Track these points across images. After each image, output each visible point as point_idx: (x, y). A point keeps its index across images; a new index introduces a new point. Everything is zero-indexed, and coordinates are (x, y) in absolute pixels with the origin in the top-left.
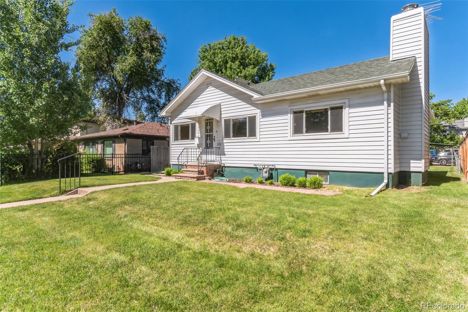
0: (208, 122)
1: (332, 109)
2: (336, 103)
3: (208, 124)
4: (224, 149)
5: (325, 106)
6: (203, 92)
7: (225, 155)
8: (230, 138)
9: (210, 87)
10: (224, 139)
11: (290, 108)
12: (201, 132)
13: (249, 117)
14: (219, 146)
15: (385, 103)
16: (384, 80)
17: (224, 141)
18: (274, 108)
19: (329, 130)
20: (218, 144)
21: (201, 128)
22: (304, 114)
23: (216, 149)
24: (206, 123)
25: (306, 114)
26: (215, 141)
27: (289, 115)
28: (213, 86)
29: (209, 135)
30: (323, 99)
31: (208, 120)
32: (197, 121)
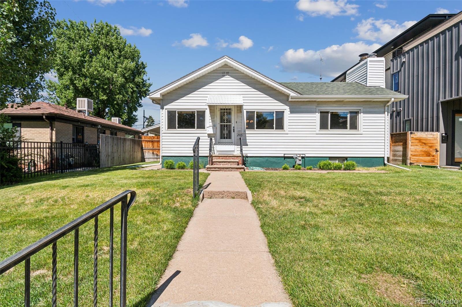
0: (224, 112)
1: (351, 112)
2: (354, 109)
3: (225, 114)
4: (246, 139)
5: (346, 110)
6: (217, 79)
7: (247, 145)
8: (254, 129)
9: (227, 76)
10: (246, 130)
11: (318, 108)
12: (213, 121)
13: (276, 112)
14: (239, 137)
15: (386, 113)
16: (395, 98)
17: (247, 132)
18: (302, 107)
19: (348, 128)
20: (238, 135)
21: (214, 117)
22: (330, 114)
23: (236, 140)
24: (221, 113)
25: (331, 114)
26: (234, 132)
27: (317, 114)
28: (232, 76)
29: (227, 125)
30: (344, 104)
31: (224, 109)
32: (207, 109)
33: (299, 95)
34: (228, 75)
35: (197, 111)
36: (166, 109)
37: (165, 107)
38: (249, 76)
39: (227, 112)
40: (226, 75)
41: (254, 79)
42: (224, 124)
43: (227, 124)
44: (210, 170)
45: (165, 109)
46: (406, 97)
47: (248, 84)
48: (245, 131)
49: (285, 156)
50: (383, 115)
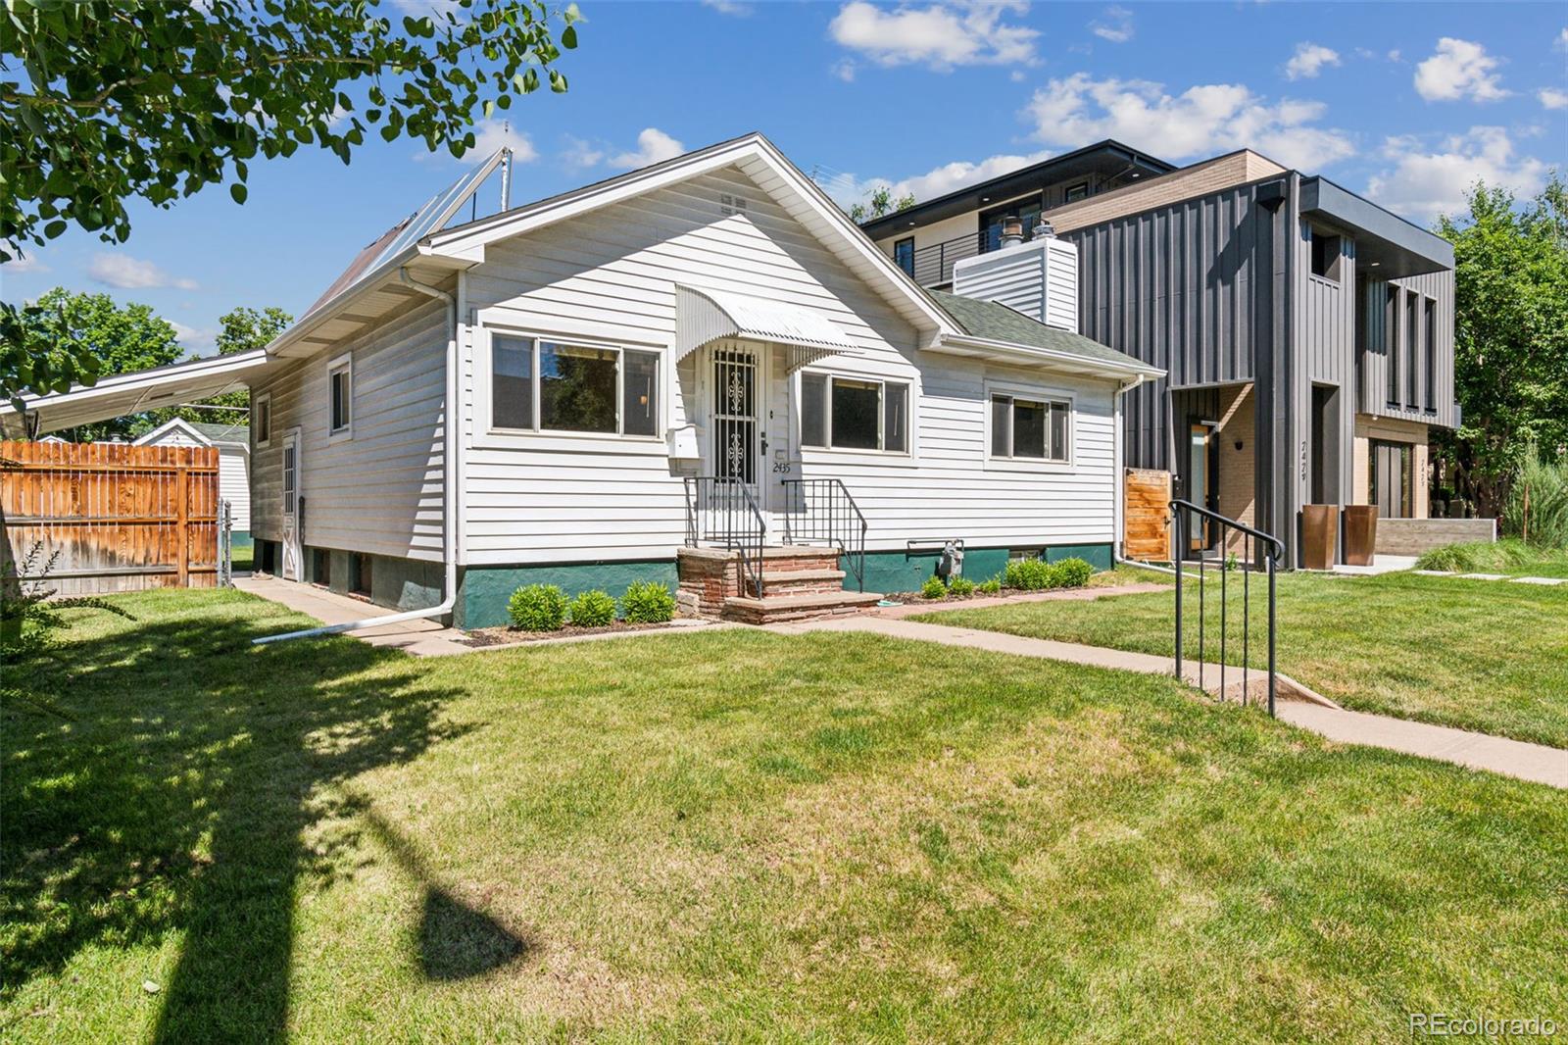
0: (732, 368)
1: (1054, 406)
2: (1057, 394)
3: (736, 375)
5: (1044, 396)
6: (705, 222)
7: (804, 508)
8: (825, 445)
9: (739, 217)
10: (803, 448)
11: (990, 384)
12: (689, 404)
13: (888, 384)
14: (779, 476)
15: (1118, 413)
16: (1145, 376)
17: (806, 457)
18: (953, 374)
19: (1046, 453)
20: (778, 468)
21: (694, 388)
22: (1012, 407)
23: (770, 488)
24: (720, 370)
25: (1015, 408)
26: (764, 453)
27: (986, 402)
28: (755, 222)
29: (740, 423)
30: (1041, 378)
31: (732, 357)
32: (666, 347)
33: (962, 335)
34: (743, 214)
35: (626, 351)
36: (485, 325)
37: (483, 315)
38: (809, 233)
39: (741, 369)
40: (737, 213)
41: (825, 248)
42: (732, 418)
43: (740, 418)
44: (773, 621)
45: (480, 324)
46: (1163, 373)
47: (809, 265)
48: (798, 452)
49: (912, 546)
50: (1109, 420)
